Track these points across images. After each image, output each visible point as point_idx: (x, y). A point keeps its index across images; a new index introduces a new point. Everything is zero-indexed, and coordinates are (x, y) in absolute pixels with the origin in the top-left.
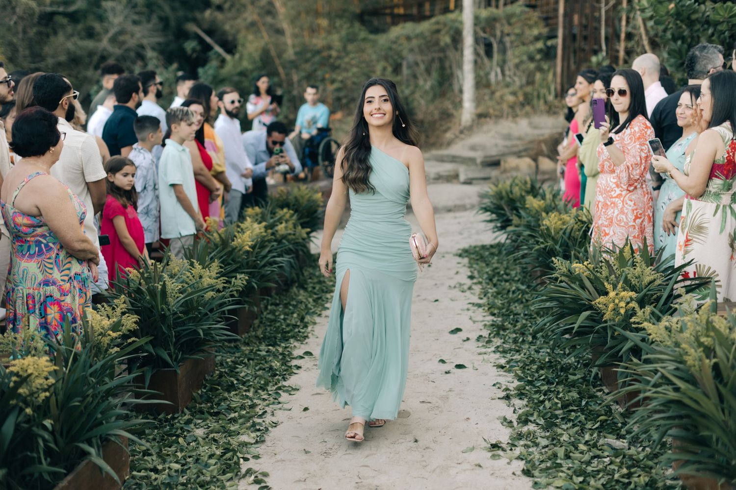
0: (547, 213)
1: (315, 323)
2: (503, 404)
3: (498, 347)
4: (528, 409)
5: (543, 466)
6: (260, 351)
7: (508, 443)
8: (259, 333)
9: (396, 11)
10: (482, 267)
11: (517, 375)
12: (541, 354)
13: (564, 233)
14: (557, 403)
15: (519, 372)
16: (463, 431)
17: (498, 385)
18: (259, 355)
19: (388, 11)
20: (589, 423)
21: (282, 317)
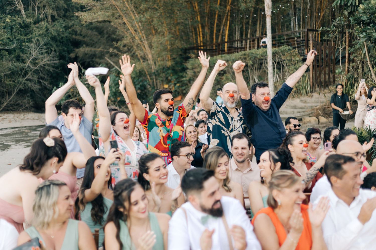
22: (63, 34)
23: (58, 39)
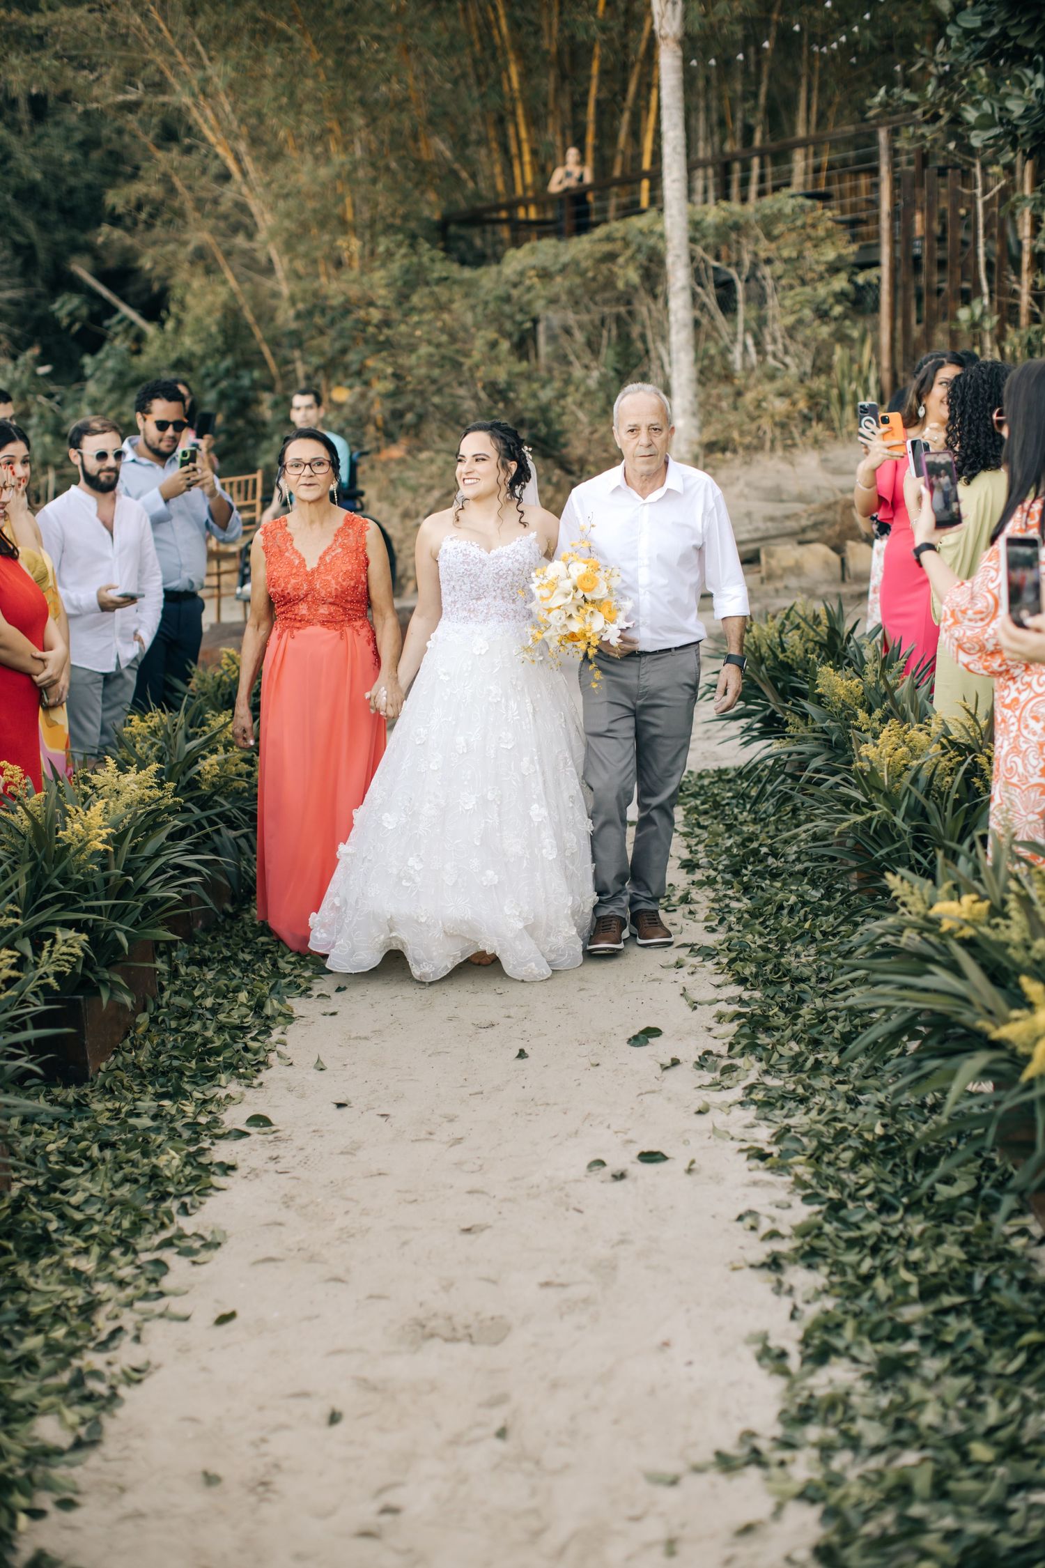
0: (870, 711)
1: (289, 1018)
2: (761, 1284)
3: (751, 1088)
4: (829, 1303)
5: (871, 1528)
6: (138, 1115)
7: (774, 1439)
8: (143, 1057)
9: (521, 213)
10: (717, 835)
11: (800, 1183)
12: (862, 1109)
13: (915, 781)
14: (906, 1284)
15: (805, 1172)
16: (652, 1392)
17: (749, 1221)
18: (133, 1129)
19: (503, 215)
20: (997, 1354)
21: (209, 1002)
22: (75, 174)
23: (54, 196)
